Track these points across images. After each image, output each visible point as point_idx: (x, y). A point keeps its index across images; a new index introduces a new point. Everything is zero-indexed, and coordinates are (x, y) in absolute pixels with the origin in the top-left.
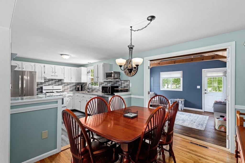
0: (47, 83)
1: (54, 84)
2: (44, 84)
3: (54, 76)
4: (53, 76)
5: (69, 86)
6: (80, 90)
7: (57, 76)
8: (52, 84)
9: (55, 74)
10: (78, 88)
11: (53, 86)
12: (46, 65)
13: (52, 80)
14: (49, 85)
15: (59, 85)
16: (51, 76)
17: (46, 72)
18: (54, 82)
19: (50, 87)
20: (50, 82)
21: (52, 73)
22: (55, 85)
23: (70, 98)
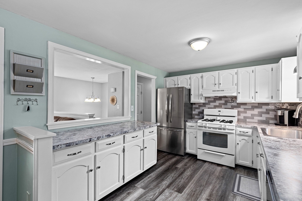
0: (212, 104)
1: (223, 106)
2: (207, 106)
3: (217, 91)
4: (215, 91)
5: (256, 111)
6: (286, 121)
7: (223, 91)
8: (219, 106)
9: (219, 88)
10: (279, 116)
11: (220, 110)
12: (204, 74)
13: (220, 98)
14: (215, 107)
15: (233, 107)
16: (213, 91)
17: (205, 86)
18: (223, 102)
19: (215, 111)
20: (217, 103)
21: (214, 85)
22: (225, 108)
23: (246, 138)
